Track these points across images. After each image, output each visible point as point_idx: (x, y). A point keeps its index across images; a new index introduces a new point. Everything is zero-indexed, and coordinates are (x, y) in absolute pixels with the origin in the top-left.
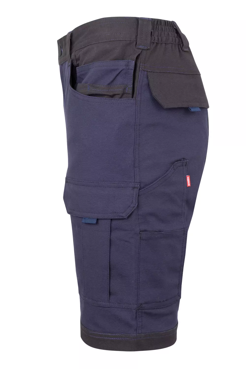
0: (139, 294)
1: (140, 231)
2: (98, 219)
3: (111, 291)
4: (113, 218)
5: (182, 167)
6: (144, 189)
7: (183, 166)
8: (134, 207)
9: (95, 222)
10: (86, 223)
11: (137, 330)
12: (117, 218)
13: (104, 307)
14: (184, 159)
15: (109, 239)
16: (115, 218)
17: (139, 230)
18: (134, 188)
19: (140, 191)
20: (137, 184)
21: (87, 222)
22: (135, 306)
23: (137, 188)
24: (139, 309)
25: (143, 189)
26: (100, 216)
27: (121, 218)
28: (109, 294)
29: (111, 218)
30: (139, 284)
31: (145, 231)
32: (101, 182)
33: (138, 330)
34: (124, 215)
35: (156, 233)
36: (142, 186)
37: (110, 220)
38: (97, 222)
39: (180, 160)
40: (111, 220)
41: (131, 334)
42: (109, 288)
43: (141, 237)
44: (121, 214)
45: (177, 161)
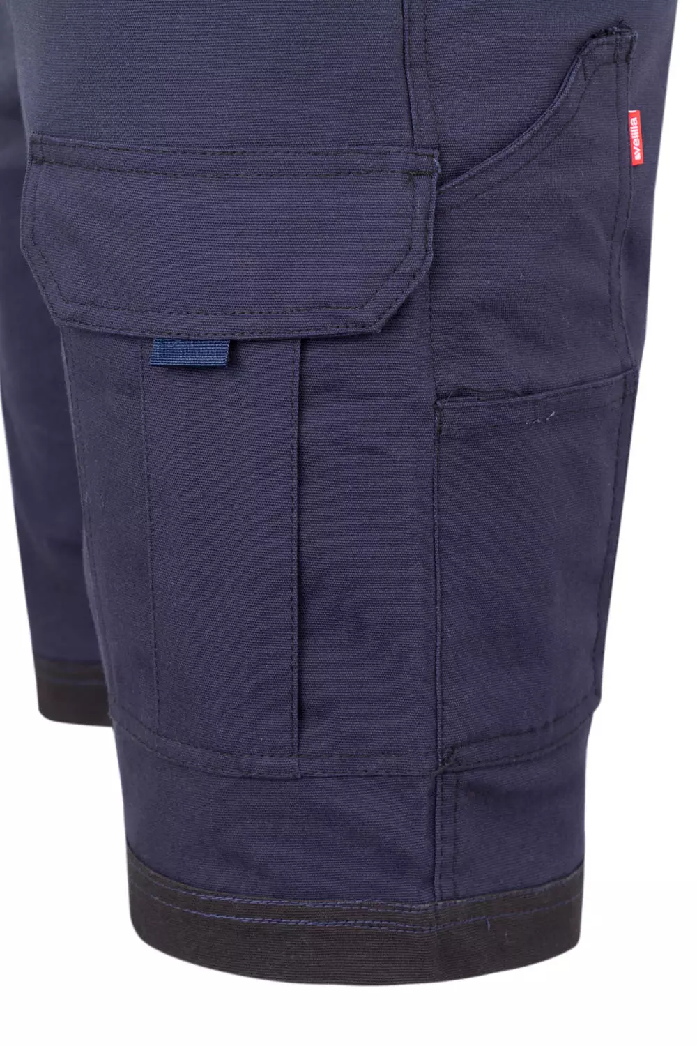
0: (443, 703)
1: (439, 397)
2: (234, 344)
3: (305, 700)
4: (313, 333)
5: (614, 66)
6: (461, 178)
7: (615, 62)
8: (414, 275)
9: (219, 356)
10: (171, 368)
11: (433, 879)
12: (337, 331)
13: (272, 780)
14: (620, 24)
15: (295, 441)
16: (326, 333)
17: (434, 393)
18: (413, 174)
19: (443, 189)
20: (426, 151)
21: (175, 363)
22: (428, 761)
23: (430, 174)
24: (445, 772)
25: (457, 181)
26: (246, 327)
27: (353, 330)
28: (295, 714)
29: (304, 334)
30: (441, 657)
31: (460, 393)
32: (249, 150)
33: (437, 882)
34: (370, 317)
35: (513, 400)
36: (453, 160)
37: (298, 346)
38: (233, 361)
39: (606, 32)
40: (305, 342)
41: (406, 902)
42: (296, 684)
43: (445, 426)
44: (353, 313)
45: (593, 37)
